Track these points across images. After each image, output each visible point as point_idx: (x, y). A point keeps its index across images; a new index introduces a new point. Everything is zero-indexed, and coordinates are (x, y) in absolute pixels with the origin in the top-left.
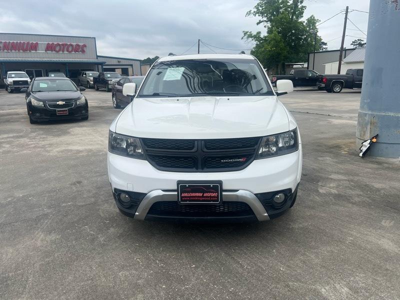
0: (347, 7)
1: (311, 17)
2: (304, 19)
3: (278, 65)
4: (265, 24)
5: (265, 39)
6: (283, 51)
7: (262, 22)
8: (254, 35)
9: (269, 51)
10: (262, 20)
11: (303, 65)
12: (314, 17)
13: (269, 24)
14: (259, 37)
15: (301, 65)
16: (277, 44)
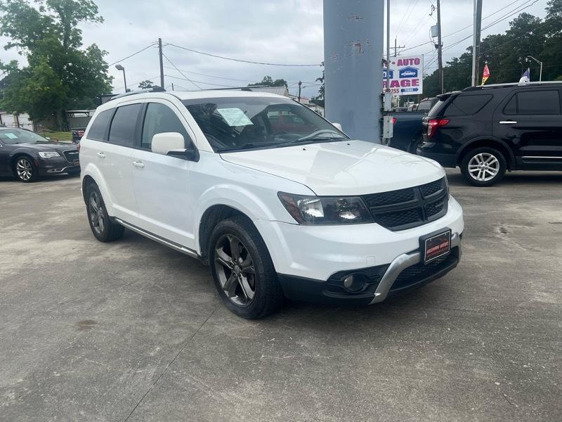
0: (160, 39)
1: (93, 46)
2: (83, 48)
3: (55, 113)
4: (20, 49)
5: (26, 73)
6: (61, 92)
7: (14, 45)
8: (7, 66)
9: (39, 91)
10: (12, 42)
11: (88, 113)
12: (97, 47)
13: (27, 50)
14: (16, 69)
15: (85, 113)
16: (49, 81)
